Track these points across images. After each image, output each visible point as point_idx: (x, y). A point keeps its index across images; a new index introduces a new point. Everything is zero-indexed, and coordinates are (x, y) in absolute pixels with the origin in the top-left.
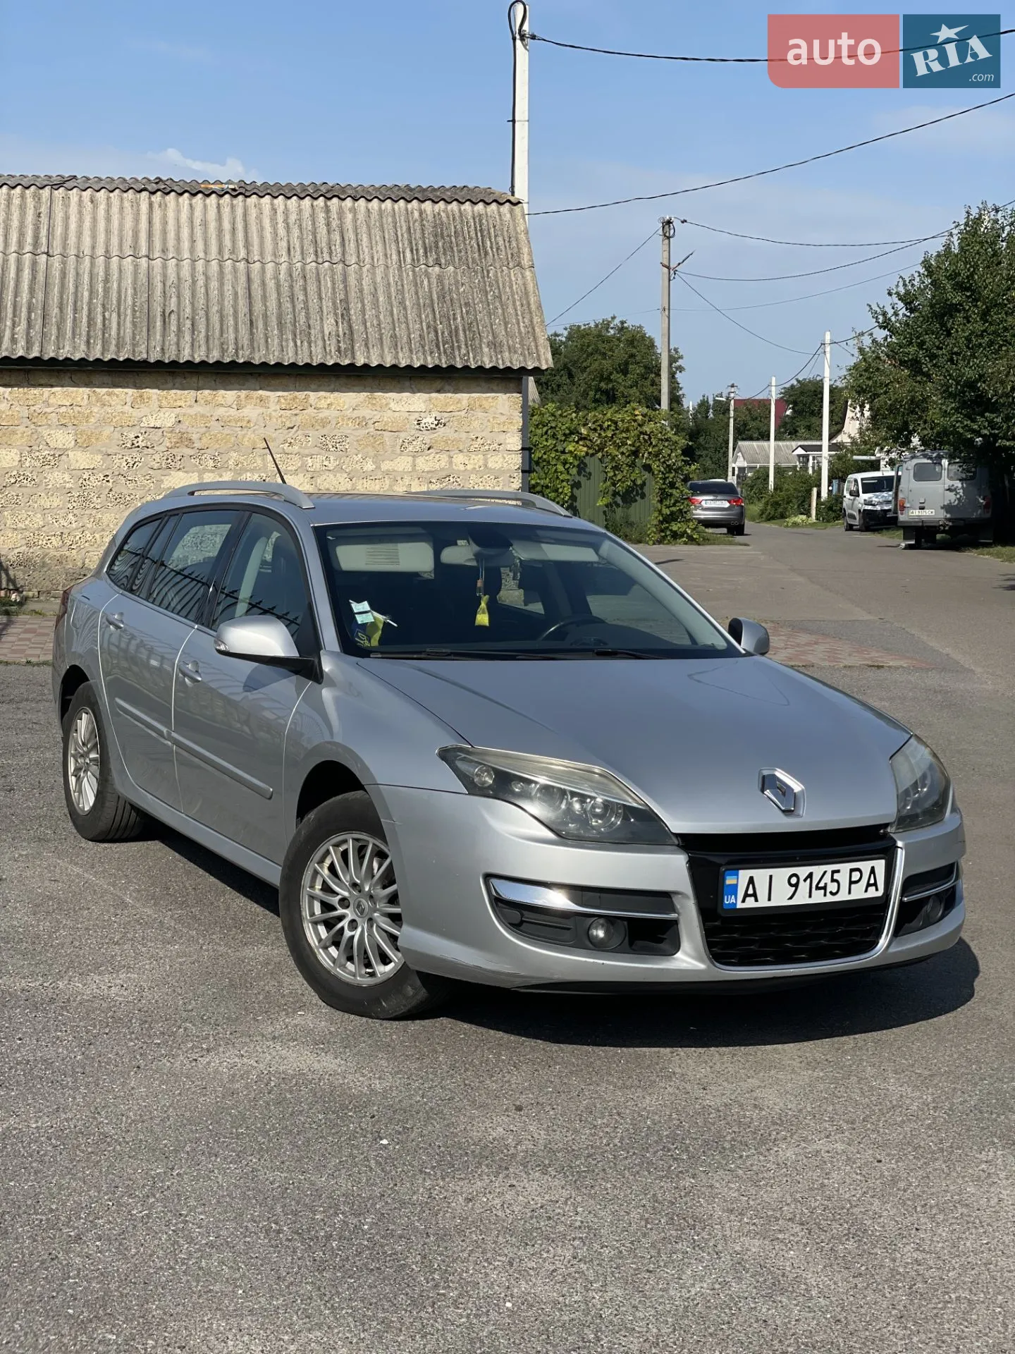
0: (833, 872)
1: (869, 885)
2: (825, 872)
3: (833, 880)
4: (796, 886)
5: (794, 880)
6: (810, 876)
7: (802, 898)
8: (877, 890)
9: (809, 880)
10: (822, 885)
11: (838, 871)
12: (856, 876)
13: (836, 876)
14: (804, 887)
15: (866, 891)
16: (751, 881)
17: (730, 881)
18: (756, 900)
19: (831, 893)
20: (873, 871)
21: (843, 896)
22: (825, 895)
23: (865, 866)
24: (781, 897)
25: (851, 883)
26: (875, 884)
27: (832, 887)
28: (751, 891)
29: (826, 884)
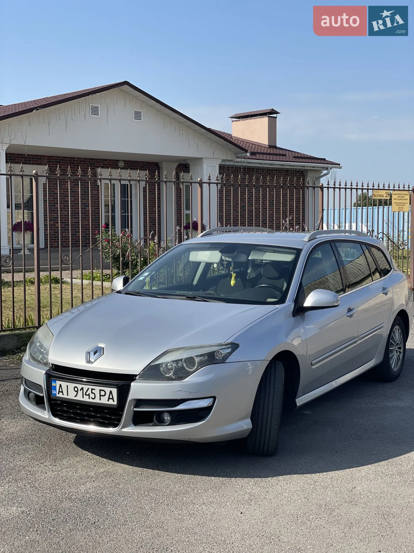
0: (92, 389)
1: (109, 398)
2: (88, 389)
3: (92, 393)
4: (77, 391)
5: (76, 389)
6: (82, 389)
7: (79, 398)
8: (114, 401)
9: (82, 390)
10: (87, 394)
11: (94, 389)
12: (103, 393)
13: (93, 391)
14: (80, 393)
15: (108, 400)
16: (60, 386)
17: (53, 384)
18: (63, 394)
19: (92, 398)
20: (111, 392)
21: (97, 400)
22: (89, 398)
23: (108, 390)
24: (71, 396)
25: (100, 396)
26: (113, 399)
27: (92, 396)
28: (61, 390)
29: (89, 394)
